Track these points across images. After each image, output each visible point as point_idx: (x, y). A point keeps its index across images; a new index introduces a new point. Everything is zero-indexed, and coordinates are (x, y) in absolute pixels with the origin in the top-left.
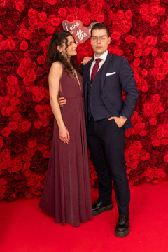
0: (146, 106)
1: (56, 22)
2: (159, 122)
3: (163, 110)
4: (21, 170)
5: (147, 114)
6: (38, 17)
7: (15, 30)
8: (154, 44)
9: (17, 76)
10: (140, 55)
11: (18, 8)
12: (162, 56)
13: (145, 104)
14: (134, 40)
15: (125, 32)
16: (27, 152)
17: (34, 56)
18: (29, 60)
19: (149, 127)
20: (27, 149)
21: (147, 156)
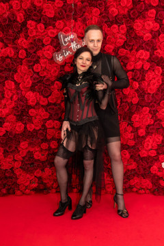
0: (135, 118)
1: (52, 33)
2: (148, 133)
3: (152, 123)
4: (13, 168)
5: (136, 125)
6: (36, 28)
7: (15, 39)
8: (147, 58)
9: (14, 81)
10: (132, 67)
11: (18, 19)
12: (154, 70)
13: (134, 115)
14: (127, 54)
15: (119, 45)
16: (19, 152)
17: (31, 64)
18: (26, 67)
19: (137, 137)
20: (19, 149)
21: (133, 166)
